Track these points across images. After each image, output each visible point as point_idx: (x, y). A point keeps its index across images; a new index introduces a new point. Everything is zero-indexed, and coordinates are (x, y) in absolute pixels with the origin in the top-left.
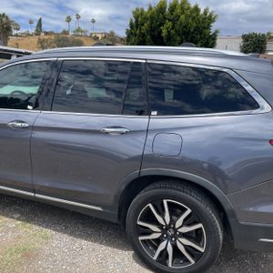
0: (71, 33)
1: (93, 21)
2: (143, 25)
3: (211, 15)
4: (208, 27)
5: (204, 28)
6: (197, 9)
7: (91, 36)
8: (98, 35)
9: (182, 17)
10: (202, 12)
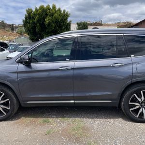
10: (62, 12)
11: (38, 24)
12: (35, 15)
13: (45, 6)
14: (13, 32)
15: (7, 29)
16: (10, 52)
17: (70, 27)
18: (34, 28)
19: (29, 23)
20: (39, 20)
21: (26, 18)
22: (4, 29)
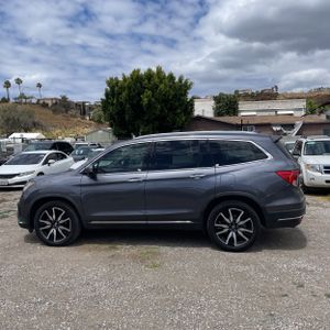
0: (12, 100)
1: (39, 85)
2: (120, 94)
3: (186, 82)
4: (185, 94)
5: (182, 95)
6: (171, 77)
7: (38, 103)
8: (47, 102)
9: (162, 86)
10: (177, 80)
11: (128, 106)
12: (122, 88)
13: (142, 72)
14: (83, 118)
15: (73, 112)
16: (76, 160)
17: (193, 108)
18: (121, 113)
19: (113, 104)
20: (130, 98)
21: (107, 95)
22: (66, 111)
